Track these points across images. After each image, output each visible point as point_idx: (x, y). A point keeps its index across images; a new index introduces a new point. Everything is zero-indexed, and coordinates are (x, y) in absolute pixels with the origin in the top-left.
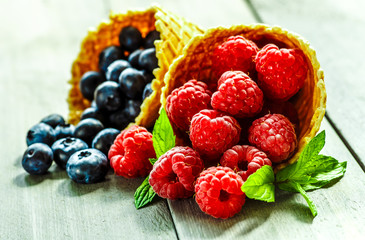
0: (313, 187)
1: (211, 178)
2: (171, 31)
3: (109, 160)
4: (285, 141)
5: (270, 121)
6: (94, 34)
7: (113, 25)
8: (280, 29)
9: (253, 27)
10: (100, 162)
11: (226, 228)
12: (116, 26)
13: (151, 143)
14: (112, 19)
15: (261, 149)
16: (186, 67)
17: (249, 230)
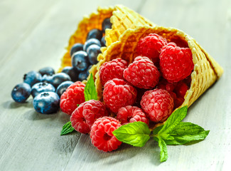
0: (177, 143)
1: (99, 123)
2: (122, 24)
3: (59, 101)
4: (159, 108)
5: (154, 93)
6: (87, 19)
7: (100, 15)
8: (183, 34)
9: (170, 30)
10: (52, 101)
11: (102, 158)
12: (102, 16)
13: (83, 95)
14: (98, 11)
15: (143, 111)
16: (122, 49)
17: (115, 162)
